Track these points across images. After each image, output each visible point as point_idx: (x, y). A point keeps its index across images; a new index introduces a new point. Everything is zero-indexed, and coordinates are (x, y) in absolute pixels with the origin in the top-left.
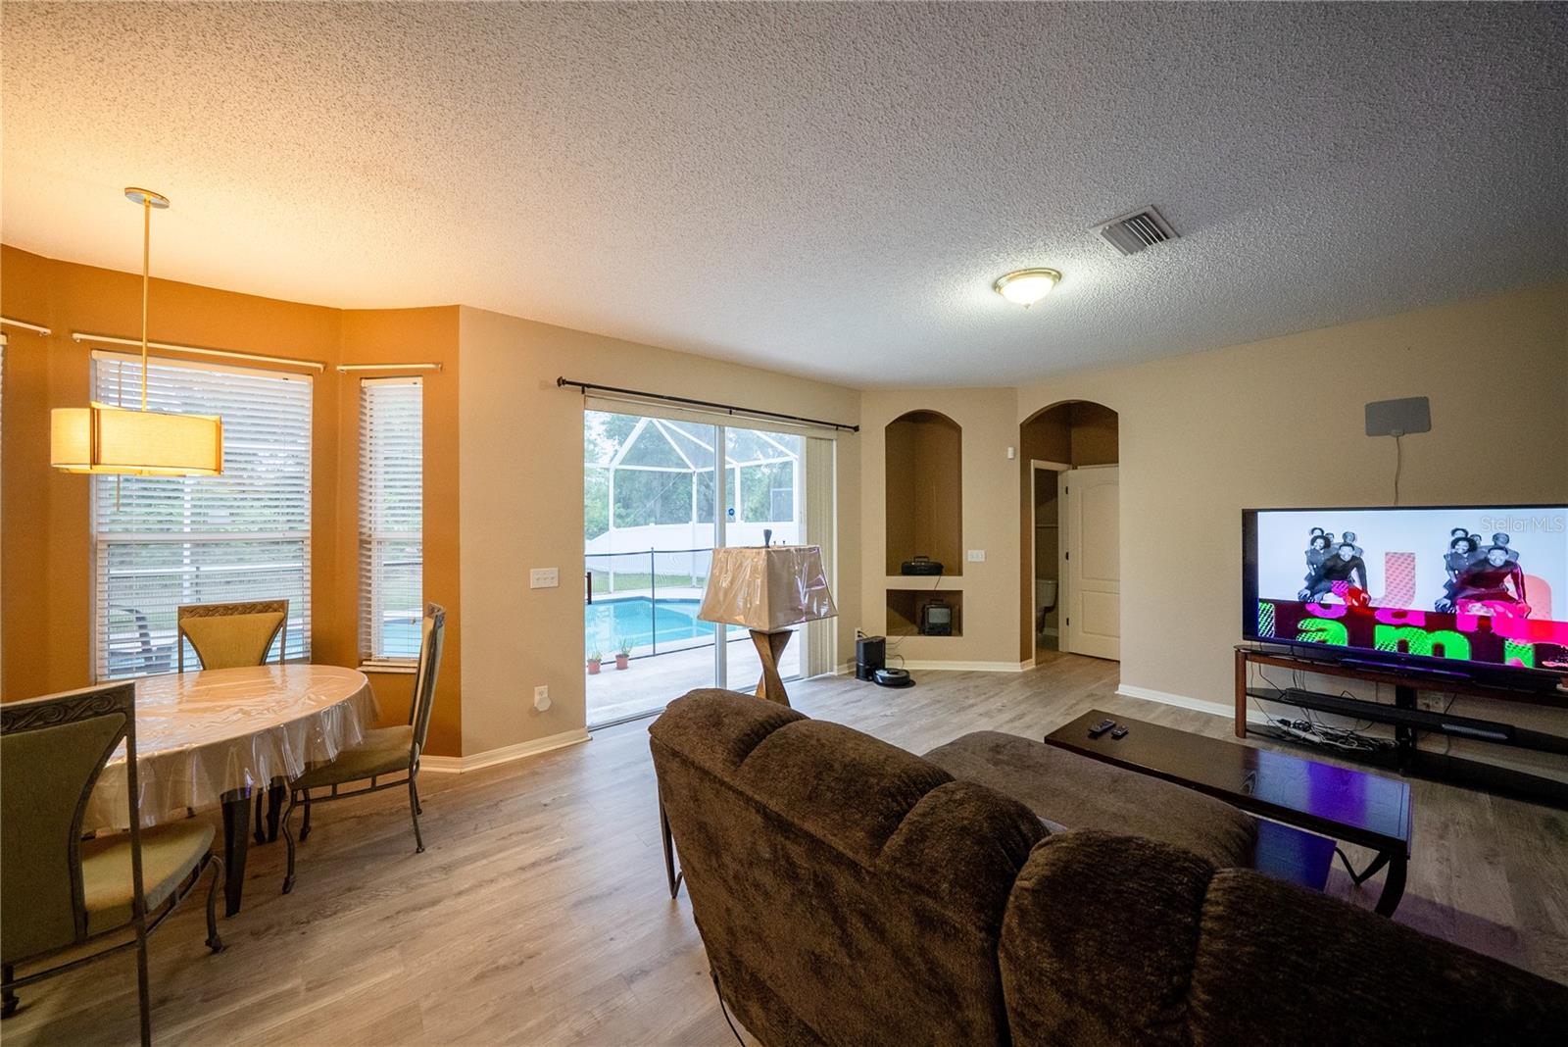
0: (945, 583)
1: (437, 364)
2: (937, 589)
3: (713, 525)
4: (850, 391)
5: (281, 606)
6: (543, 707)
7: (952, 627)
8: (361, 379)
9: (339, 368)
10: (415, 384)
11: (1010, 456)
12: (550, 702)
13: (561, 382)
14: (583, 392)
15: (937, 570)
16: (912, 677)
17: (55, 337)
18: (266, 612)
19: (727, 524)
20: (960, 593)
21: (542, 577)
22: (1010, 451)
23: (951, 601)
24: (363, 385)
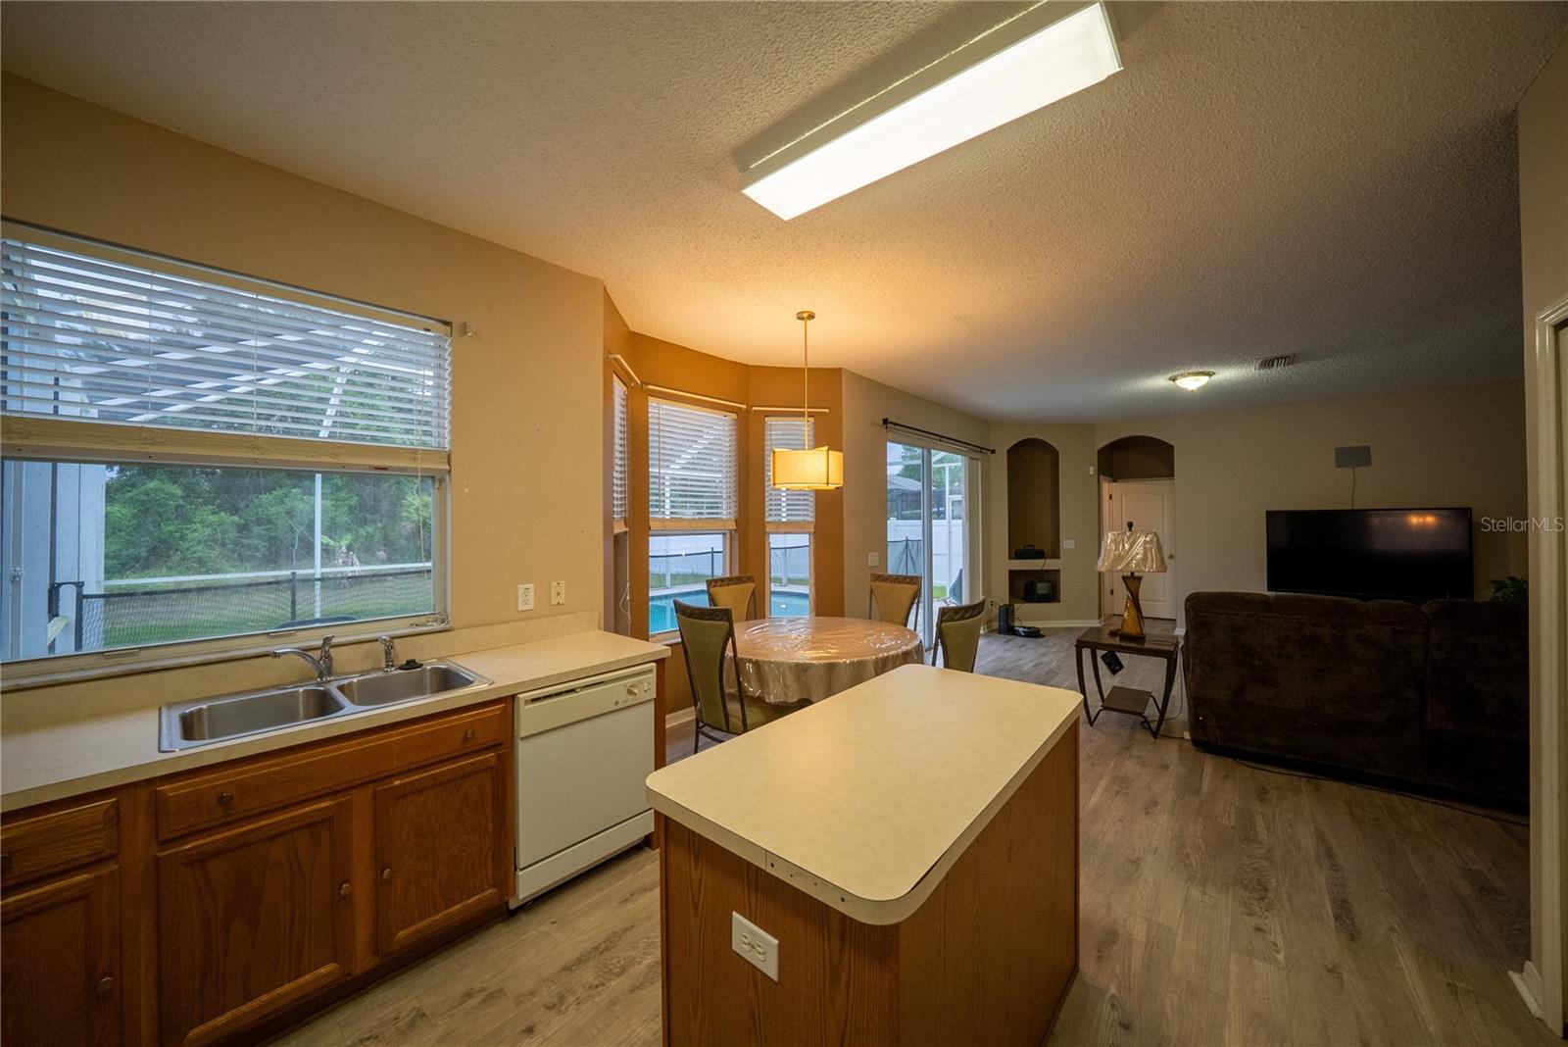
0: (1049, 564)
1: (828, 409)
2: (1045, 568)
3: (920, 522)
4: (985, 422)
7: (1053, 596)
8: (767, 417)
11: (1092, 473)
13: (886, 422)
14: (891, 428)
15: (1040, 555)
16: (1042, 633)
19: (934, 521)
20: (1058, 571)
21: (873, 558)
22: (1092, 469)
23: (1052, 578)
24: (767, 422)
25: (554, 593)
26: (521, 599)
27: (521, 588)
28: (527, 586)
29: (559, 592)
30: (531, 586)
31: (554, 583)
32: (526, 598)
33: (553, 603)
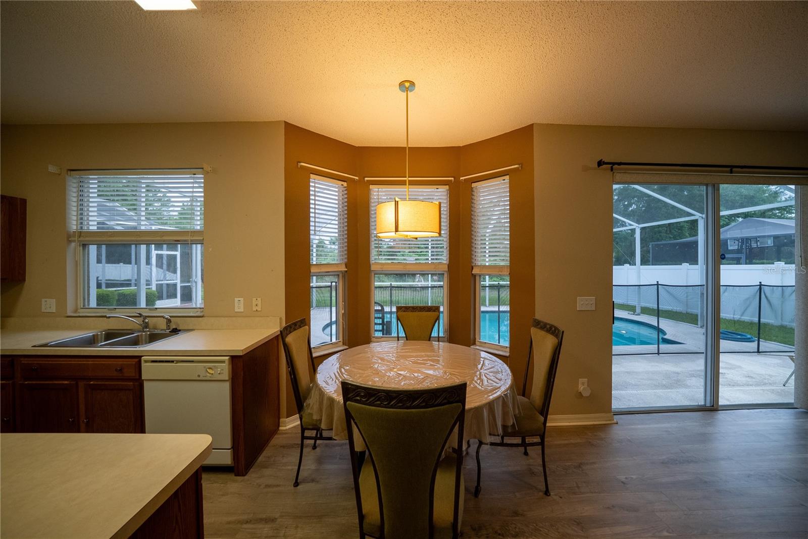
1: (519, 164)
5: (436, 309)
6: (586, 394)
8: (472, 183)
9: (461, 178)
10: (504, 180)
12: (590, 391)
13: (600, 163)
14: (612, 169)
17: (359, 181)
18: (430, 311)
21: (585, 303)
24: (473, 186)
25: (254, 304)
26: (236, 305)
27: (236, 300)
28: (239, 299)
29: (257, 303)
30: (242, 299)
31: (254, 299)
32: (239, 305)
33: (253, 310)
